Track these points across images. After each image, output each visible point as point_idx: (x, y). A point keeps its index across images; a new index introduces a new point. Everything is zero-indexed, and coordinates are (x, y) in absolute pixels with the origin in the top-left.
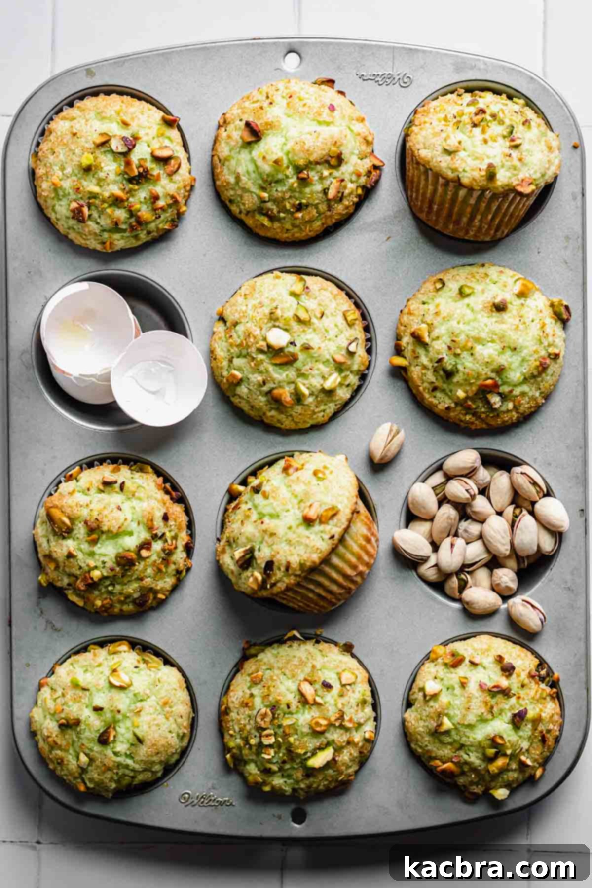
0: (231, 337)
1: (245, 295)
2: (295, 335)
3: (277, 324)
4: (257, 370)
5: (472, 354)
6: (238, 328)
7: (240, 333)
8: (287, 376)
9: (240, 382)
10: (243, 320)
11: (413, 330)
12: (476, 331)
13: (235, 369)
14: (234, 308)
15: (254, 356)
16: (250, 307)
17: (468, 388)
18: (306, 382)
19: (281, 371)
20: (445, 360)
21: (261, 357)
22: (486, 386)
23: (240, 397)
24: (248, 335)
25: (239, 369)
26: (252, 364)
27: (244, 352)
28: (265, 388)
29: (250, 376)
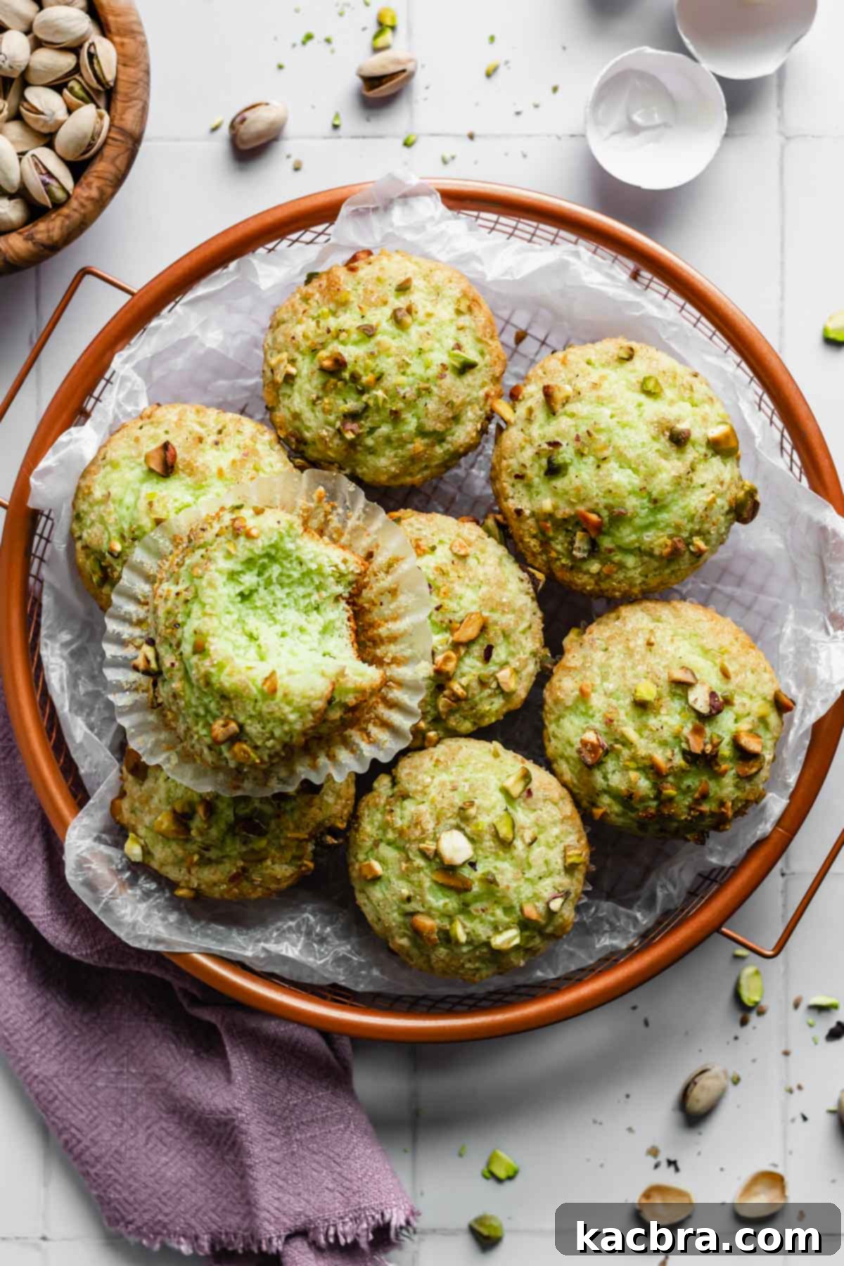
0: (392, 811)
1: (438, 761)
2: (480, 852)
3: (463, 825)
4: (405, 876)
5: (598, 467)
6: (406, 803)
7: (407, 813)
8: (446, 904)
9: (376, 879)
10: (419, 798)
11: (551, 383)
12: (625, 443)
13: (377, 859)
14: (414, 773)
15: (411, 855)
16: (436, 781)
17: (562, 504)
18: (468, 924)
19: (440, 894)
20: (561, 449)
21: (420, 862)
22: (586, 519)
23: (368, 898)
24: (417, 823)
25: (382, 862)
26: (404, 865)
27: (401, 843)
28: (409, 907)
29: (393, 879)
